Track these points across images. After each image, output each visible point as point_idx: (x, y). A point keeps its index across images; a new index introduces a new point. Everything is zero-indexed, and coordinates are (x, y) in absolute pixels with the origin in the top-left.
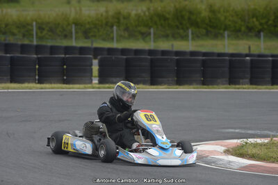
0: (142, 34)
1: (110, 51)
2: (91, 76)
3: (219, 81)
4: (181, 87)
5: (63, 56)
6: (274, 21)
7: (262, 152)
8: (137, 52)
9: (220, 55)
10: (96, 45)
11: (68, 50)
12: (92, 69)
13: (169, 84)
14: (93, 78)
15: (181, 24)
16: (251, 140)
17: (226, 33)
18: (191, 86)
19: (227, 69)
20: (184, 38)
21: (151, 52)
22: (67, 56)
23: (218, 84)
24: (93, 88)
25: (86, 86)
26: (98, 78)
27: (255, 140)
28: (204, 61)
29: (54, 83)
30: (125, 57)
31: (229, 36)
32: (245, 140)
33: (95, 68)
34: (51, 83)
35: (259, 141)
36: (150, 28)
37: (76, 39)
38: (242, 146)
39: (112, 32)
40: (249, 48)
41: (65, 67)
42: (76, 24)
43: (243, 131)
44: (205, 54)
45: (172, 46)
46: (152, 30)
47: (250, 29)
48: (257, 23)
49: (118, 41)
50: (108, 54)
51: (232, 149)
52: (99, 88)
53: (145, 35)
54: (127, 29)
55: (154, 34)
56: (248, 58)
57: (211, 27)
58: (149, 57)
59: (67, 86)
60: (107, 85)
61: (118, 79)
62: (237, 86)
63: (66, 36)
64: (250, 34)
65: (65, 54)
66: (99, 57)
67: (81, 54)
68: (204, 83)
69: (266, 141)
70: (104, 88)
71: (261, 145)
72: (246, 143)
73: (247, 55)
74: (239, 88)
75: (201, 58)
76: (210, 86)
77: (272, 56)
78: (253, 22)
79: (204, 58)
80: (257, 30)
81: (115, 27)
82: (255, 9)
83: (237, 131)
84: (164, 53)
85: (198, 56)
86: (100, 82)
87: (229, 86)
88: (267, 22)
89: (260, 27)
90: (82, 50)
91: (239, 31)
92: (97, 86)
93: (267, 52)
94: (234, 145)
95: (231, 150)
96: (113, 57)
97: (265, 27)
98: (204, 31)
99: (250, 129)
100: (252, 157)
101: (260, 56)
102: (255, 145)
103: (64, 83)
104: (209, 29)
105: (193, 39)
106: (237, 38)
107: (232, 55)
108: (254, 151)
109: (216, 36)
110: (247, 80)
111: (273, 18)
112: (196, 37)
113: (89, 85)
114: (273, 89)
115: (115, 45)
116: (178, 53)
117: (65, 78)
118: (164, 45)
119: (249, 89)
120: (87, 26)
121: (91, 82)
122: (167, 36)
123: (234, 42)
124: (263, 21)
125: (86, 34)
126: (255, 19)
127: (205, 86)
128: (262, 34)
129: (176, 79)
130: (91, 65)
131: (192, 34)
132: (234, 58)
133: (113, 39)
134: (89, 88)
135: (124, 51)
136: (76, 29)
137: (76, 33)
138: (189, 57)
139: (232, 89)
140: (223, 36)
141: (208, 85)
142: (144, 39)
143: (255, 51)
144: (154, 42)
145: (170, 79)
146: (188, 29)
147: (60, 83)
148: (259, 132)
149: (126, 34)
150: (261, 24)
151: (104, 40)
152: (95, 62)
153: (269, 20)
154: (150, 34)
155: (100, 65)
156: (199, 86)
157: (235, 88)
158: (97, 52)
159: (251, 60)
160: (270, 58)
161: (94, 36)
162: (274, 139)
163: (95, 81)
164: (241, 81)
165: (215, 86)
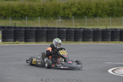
6: (11, 12)
48: (4, 13)
64: (1, 18)
78: (3, 12)
80: (4, 16)
82: (3, 6)
88: (8, 12)
89: (5, 15)
97: (8, 14)
111: (11, 10)
124: (7, 12)
126: (3, 11)
150: (6, 13)
153: (9, 11)
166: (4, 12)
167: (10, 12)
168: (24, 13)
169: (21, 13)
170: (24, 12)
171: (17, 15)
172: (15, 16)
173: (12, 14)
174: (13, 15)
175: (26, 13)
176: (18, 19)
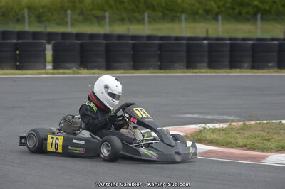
0: (97, 18)
1: (65, 35)
2: (45, 61)
3: (176, 65)
4: (137, 72)
5: (15, 41)
7: (220, 138)
8: (92, 36)
9: (177, 38)
10: (50, 29)
11: (20, 35)
12: (45, 55)
13: (125, 69)
14: (47, 64)
15: (137, 7)
16: (210, 126)
17: (183, 16)
18: (148, 71)
19: (184, 53)
20: (140, 21)
21: (106, 36)
22: (20, 41)
23: (175, 68)
24: (47, 74)
25: (40, 71)
26: (51, 64)
27: (214, 125)
28: (160, 45)
29: (7, 69)
30: (79, 42)
31: (186, 19)
32: (203, 125)
33: (49, 54)
34: (3, 69)
35: (218, 126)
36: (105, 11)
37: (29, 23)
38: (201, 132)
39: (66, 16)
40: (207, 31)
41: (18, 52)
42: (29, 8)
43: (201, 117)
44: (162, 38)
45: (128, 30)
46: (107, 14)
47: (207, 12)
48: (214, 6)
49: (72, 25)
50: (63, 39)
51: (191, 134)
52: (53, 74)
53: (100, 19)
54: (81, 13)
55: (110, 18)
56: (205, 42)
57: (167, 9)
58: (104, 42)
59: (20, 72)
60: (61, 71)
61: (72, 64)
62: (195, 70)
63: (18, 21)
64: (208, 17)
65: (18, 39)
66: (53, 42)
67: (34, 38)
68: (161, 68)
69: (224, 126)
70: (59, 74)
71: (220, 130)
72: (205, 128)
73: (205, 39)
74: (196, 73)
75: (157, 42)
76: (167, 71)
77: (230, 39)
79: (161, 42)
81: (69, 12)
83: (195, 116)
84: (120, 37)
85: (155, 40)
86: (55, 68)
87: (186, 70)
90: (35, 35)
91: (197, 13)
92: (51, 71)
93: (225, 35)
94: (193, 131)
95: (189, 135)
96: (68, 42)
97: (223, 9)
98: (161, 14)
99: (208, 114)
100: (211, 143)
101: (218, 39)
102: (214, 131)
103: (17, 69)
104: (166, 12)
105: (149, 22)
106: (195, 21)
107: (190, 39)
108: (213, 136)
109: (173, 20)
110: (205, 64)
112: (153, 20)
113: (43, 71)
114: (231, 73)
115: (69, 29)
116: (134, 37)
117: (18, 63)
118: (120, 29)
119: (207, 72)
120: (41, 10)
121: (44, 68)
122: (122, 20)
123: (192, 25)
124: (221, 3)
125: (40, 18)
127: (162, 71)
128: (220, 17)
129: (132, 63)
130: (45, 50)
131: (149, 17)
132: (191, 42)
133: (67, 23)
134: (43, 74)
135: (78, 36)
136: (28, 14)
137: (29, 17)
138: (145, 41)
139: (189, 74)
140: (179, 19)
141: (164, 69)
142: (99, 23)
143: (213, 34)
144: (110, 25)
145: (126, 64)
146: (144, 12)
147: (13, 69)
148: (217, 117)
149: (81, 18)
150: (219, 7)
151: (58, 24)
152: (49, 48)
154: (105, 18)
155: (55, 50)
156: (155, 71)
157: (193, 73)
158: (50, 37)
159: (209, 44)
160: (228, 42)
161: (48, 20)
162: (233, 124)
163: (49, 67)
164: (199, 65)
165: (172, 71)
166: (215, 3)
167: (228, 5)
168: (260, 5)
169: (256, 6)
170: (262, 3)
171: (244, 11)
172: (240, 14)
173: (233, 9)
174: (236, 11)
175: (267, 7)
176: (247, 20)
